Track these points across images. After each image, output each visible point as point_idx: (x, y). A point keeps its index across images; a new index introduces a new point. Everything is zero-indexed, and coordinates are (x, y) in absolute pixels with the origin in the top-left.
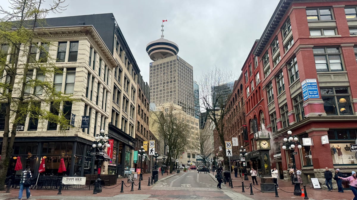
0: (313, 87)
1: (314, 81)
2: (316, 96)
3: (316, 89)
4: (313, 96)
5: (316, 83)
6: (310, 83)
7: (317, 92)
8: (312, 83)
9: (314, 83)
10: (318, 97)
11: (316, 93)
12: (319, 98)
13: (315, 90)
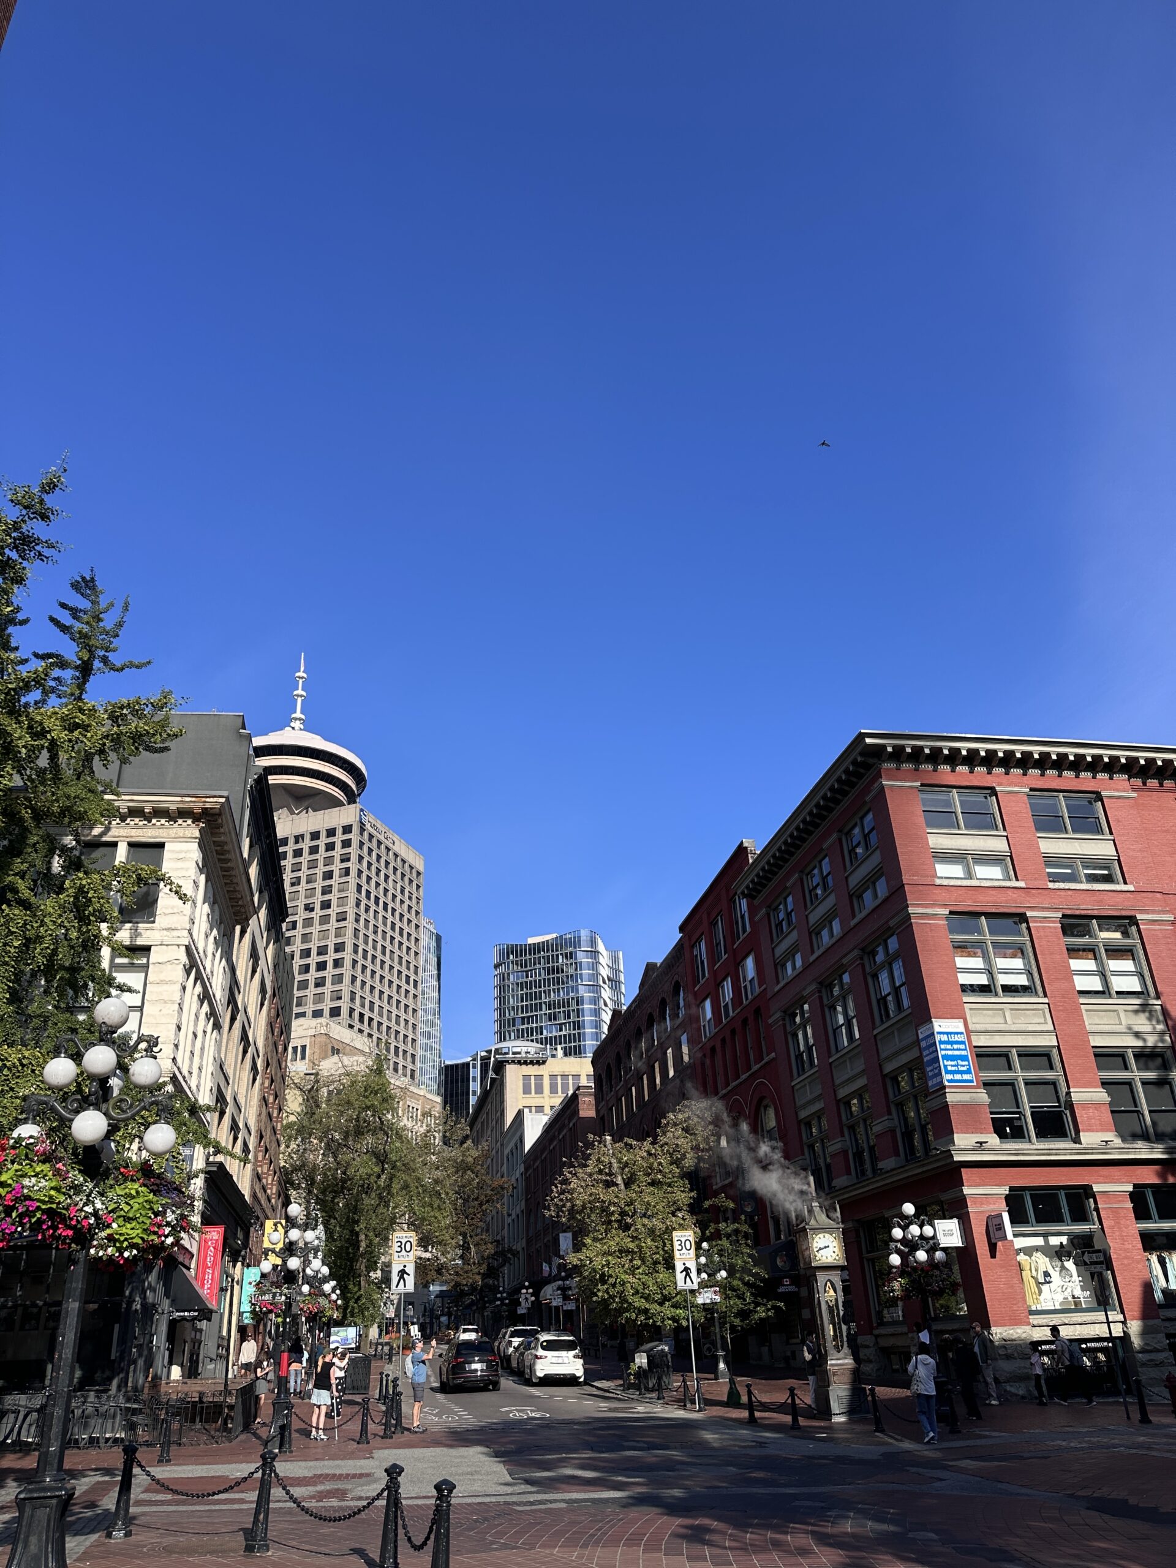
0: (955, 1046)
1: (958, 1027)
2: (966, 1077)
3: (963, 1053)
4: (958, 1077)
5: (962, 1033)
6: (947, 1033)
7: (969, 1065)
8: (951, 1033)
9: (957, 1033)
10: (972, 1081)
11: (965, 1069)
12: (975, 1084)
13: (964, 1058)
